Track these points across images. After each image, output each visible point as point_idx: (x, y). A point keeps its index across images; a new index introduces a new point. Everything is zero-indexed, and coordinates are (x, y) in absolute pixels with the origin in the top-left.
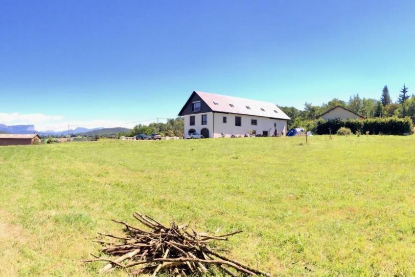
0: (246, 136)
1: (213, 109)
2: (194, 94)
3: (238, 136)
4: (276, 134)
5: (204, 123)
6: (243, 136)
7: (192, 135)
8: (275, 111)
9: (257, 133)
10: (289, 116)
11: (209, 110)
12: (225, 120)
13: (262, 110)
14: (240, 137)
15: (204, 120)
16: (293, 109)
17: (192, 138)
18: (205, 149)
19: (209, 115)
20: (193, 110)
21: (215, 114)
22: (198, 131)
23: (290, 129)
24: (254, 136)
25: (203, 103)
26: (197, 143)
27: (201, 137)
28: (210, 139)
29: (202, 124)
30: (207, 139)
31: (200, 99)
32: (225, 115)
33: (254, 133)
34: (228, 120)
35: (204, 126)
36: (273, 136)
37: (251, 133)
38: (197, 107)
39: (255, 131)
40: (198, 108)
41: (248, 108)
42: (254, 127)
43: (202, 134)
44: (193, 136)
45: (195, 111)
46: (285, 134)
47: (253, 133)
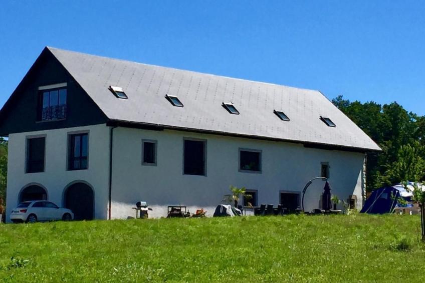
0: (220, 213)
1: (111, 114)
2: (47, 58)
3: (193, 210)
4: (326, 206)
5: (77, 163)
6: (210, 212)
7: (31, 210)
8: (326, 121)
9: (262, 201)
10: (375, 139)
11: (97, 116)
12: (149, 154)
13: (280, 115)
14: (199, 214)
15: (77, 154)
16: (395, 111)
17: (32, 218)
18: (64, 261)
19: (97, 134)
20: (40, 118)
21: (118, 131)
22: (55, 194)
23: (378, 185)
24: (249, 214)
25: (75, 89)
26: (42, 239)
27: (66, 218)
28: (93, 223)
29: (71, 166)
30: (84, 223)
31: (65, 75)
32: (150, 136)
33: (250, 199)
34: (160, 153)
35: (78, 175)
36: (317, 212)
37: (240, 201)
38: (54, 103)
39: (254, 194)
40: (58, 109)
41: (229, 108)
42: (250, 180)
43: (66, 204)
44: (37, 211)
45: (45, 119)
46: (359, 205)
47: (246, 201)
